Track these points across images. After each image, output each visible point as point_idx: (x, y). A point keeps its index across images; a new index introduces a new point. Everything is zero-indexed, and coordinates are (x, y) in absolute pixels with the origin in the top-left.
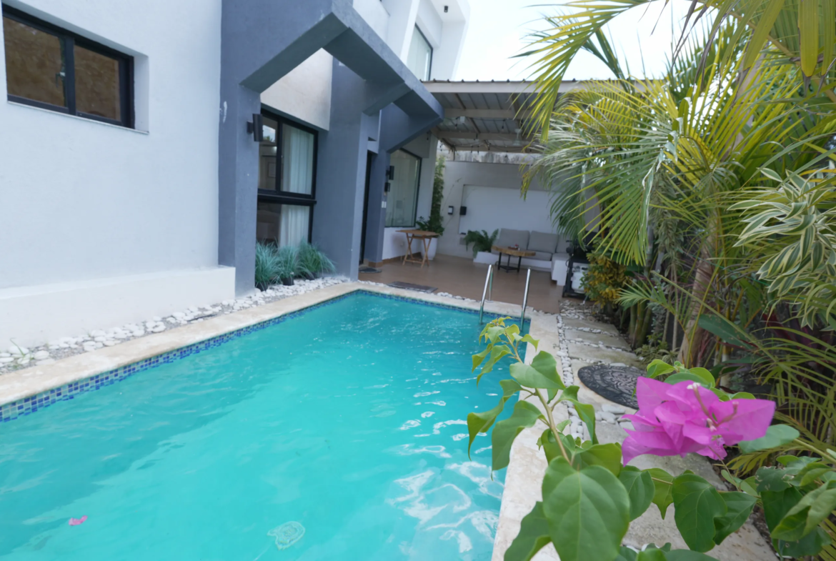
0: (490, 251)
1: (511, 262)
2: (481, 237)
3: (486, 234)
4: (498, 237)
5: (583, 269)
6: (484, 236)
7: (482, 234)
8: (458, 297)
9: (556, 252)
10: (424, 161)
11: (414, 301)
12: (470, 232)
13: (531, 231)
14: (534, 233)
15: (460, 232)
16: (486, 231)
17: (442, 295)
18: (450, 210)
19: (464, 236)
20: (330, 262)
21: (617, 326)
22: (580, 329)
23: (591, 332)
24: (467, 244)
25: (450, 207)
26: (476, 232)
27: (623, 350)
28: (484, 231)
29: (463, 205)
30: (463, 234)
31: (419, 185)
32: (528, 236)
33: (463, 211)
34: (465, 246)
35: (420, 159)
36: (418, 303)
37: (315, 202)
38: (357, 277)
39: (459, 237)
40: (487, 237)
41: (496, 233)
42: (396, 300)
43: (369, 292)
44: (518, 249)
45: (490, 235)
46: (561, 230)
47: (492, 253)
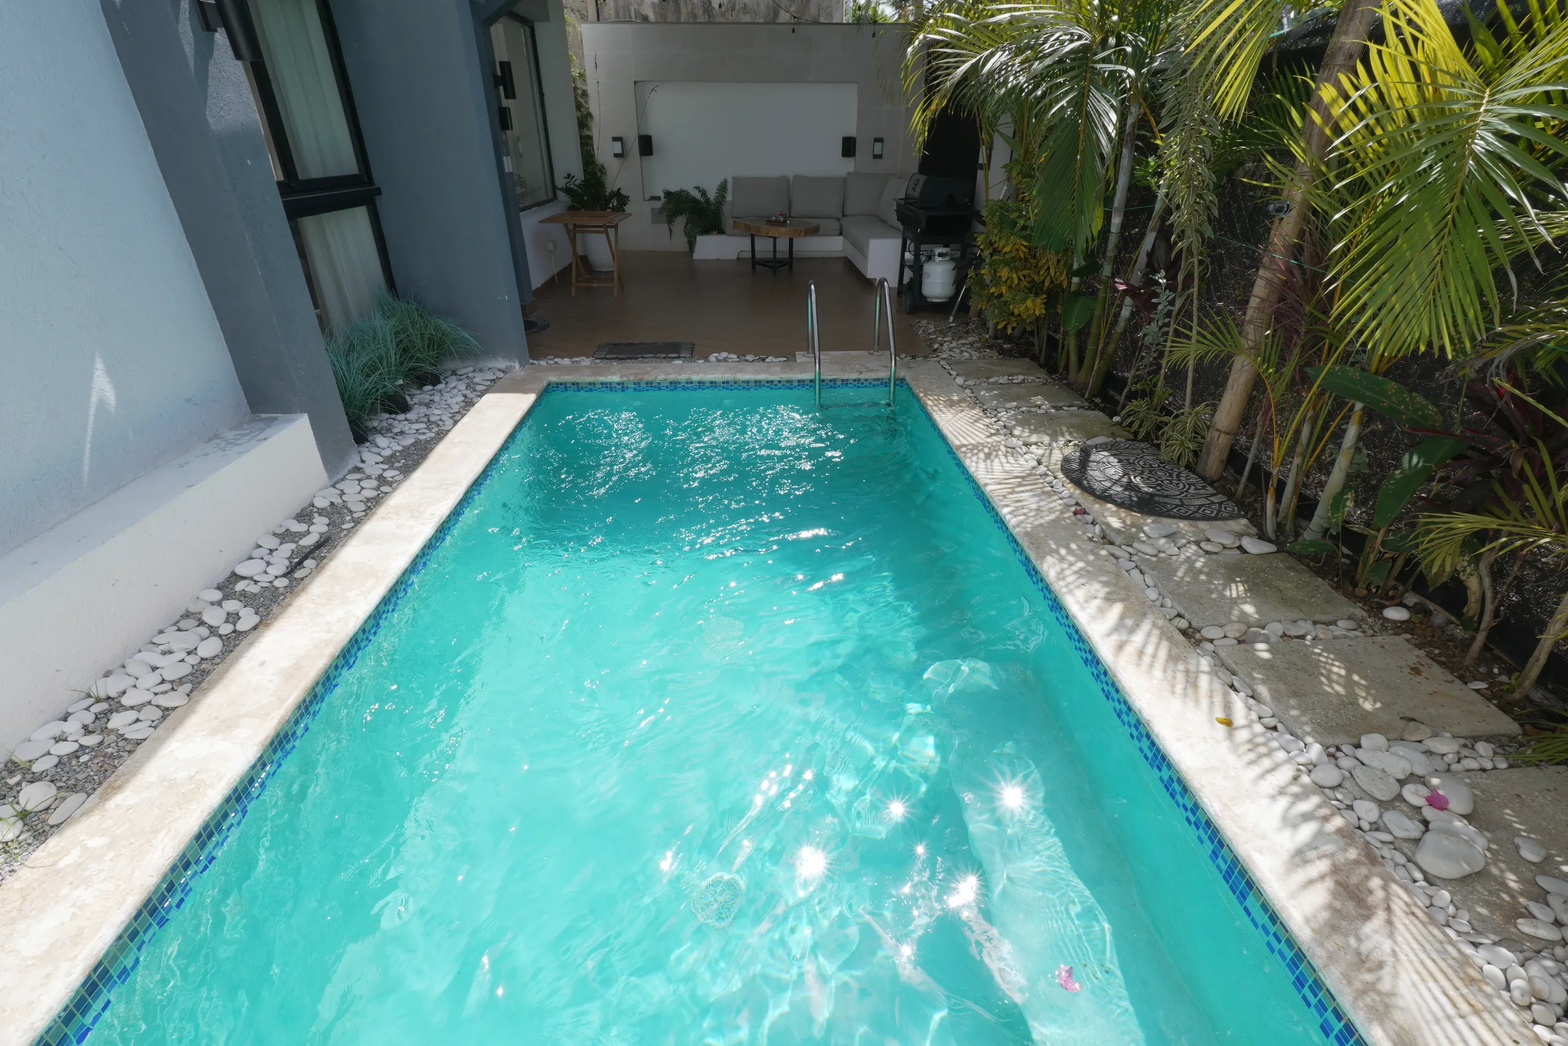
0: (721, 232)
2: (694, 200)
3: (704, 193)
4: (729, 197)
5: (940, 255)
6: (702, 199)
7: (697, 195)
8: (750, 357)
9: (844, 215)
10: (539, 27)
11: (674, 385)
12: (668, 194)
13: (791, 176)
14: (798, 178)
15: (648, 197)
16: (702, 185)
17: (718, 360)
18: (617, 147)
19: (658, 205)
20: (467, 335)
21: (1034, 358)
22: (991, 380)
23: (1011, 383)
24: (670, 221)
25: (615, 139)
26: (682, 191)
27: (1080, 407)
28: (697, 188)
29: (644, 133)
30: (653, 198)
31: (542, 95)
32: (785, 186)
33: (646, 145)
34: (666, 226)
35: (528, 23)
37: (378, 192)
38: (527, 354)
39: (647, 207)
40: (707, 200)
41: (723, 187)
42: (635, 389)
43: (573, 384)
44: (785, 222)
45: (712, 195)
46: (848, 166)
47: (729, 235)
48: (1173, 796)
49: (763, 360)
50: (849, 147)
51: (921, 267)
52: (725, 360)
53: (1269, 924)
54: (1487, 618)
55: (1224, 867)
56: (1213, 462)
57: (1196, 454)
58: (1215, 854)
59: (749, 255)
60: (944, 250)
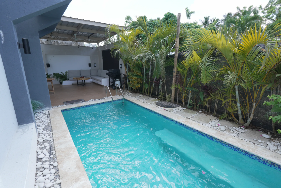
1: (78, 82)
2: (61, 75)
3: (63, 74)
4: (68, 74)
8: (96, 99)
9: (91, 76)
11: (86, 106)
12: (54, 74)
13: (80, 70)
14: (82, 70)
19: (52, 76)
21: (139, 93)
26: (57, 73)
28: (61, 72)
29: (47, 63)
30: (50, 75)
32: (79, 72)
33: (48, 65)
36: (88, 106)
38: (51, 106)
40: (64, 75)
41: (67, 72)
42: (79, 108)
43: (65, 110)
44: (84, 77)
45: (64, 74)
46: (90, 68)
47: (70, 81)
48: (199, 134)
49: (99, 99)
50: (90, 65)
51: (115, 82)
52: (92, 101)
53: (217, 141)
54: (209, 109)
55: (209, 138)
56: (173, 100)
57: (171, 100)
58: (207, 137)
59: (77, 83)
60: (118, 80)
